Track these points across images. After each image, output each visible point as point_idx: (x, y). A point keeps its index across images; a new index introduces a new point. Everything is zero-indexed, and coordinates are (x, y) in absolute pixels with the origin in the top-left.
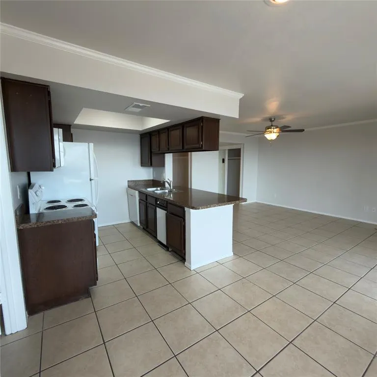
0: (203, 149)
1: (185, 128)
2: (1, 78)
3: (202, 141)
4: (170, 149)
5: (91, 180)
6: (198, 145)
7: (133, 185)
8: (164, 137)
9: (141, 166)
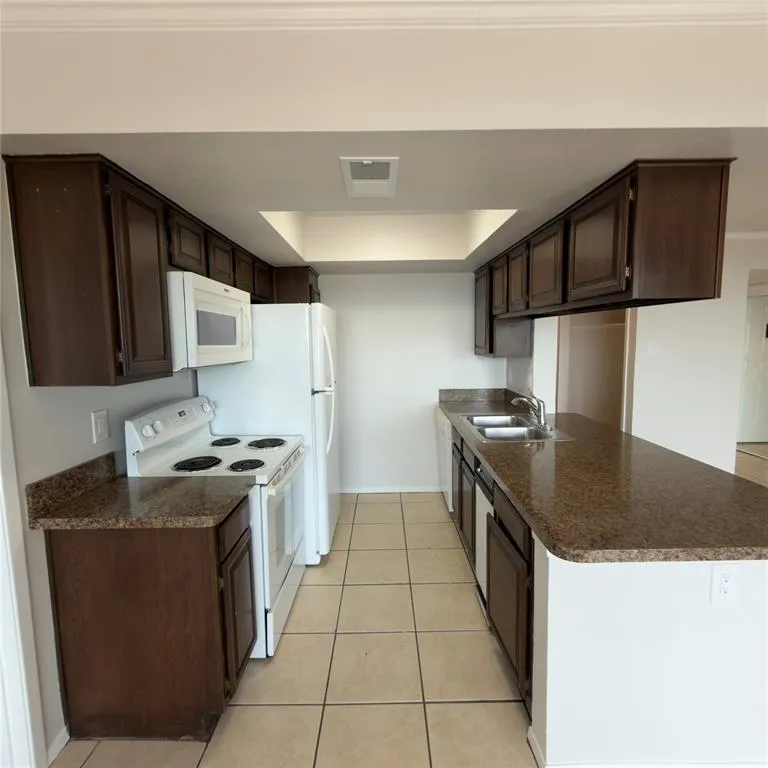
0: (635, 295)
1: (572, 228)
2: (5, 157)
3: (630, 262)
4: (531, 304)
5: (314, 392)
6: (614, 283)
7: (454, 402)
8: (517, 268)
9: (476, 353)
